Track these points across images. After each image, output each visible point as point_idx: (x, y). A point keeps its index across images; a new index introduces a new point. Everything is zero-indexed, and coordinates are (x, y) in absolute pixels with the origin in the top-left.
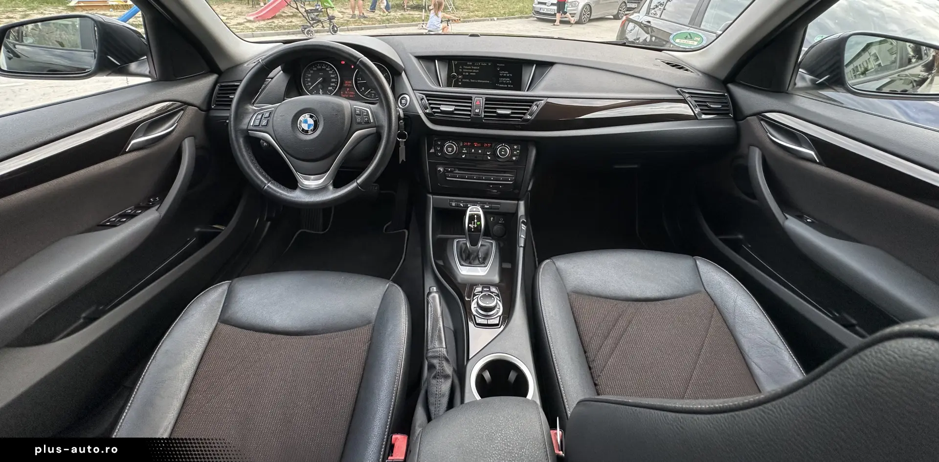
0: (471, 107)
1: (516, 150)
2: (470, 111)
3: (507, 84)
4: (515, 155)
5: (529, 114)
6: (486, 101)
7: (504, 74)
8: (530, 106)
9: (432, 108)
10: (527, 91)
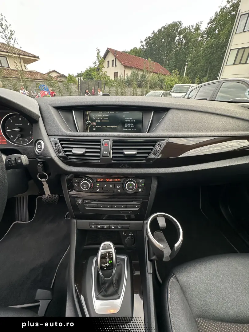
0: (99, 149)
1: (141, 183)
2: (99, 152)
3: (130, 128)
4: (140, 188)
5: (153, 154)
6: (113, 142)
7: (128, 120)
8: (154, 146)
9: (66, 151)
10: (148, 133)
